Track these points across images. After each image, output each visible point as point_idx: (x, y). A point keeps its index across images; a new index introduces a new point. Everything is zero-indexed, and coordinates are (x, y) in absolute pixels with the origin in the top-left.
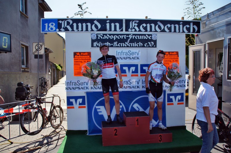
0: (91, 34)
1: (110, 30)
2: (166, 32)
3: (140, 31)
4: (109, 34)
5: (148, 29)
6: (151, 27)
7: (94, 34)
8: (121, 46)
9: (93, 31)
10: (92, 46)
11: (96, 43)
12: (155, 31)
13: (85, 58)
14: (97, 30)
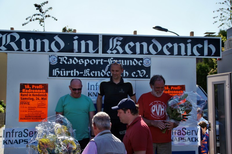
0: (50, 56)
1: (79, 51)
2: (165, 54)
3: (125, 53)
4: (77, 57)
5: (138, 50)
6: (142, 47)
7: (53, 57)
8: (96, 75)
9: (53, 51)
10: (51, 75)
11: (57, 70)
12: (147, 53)
13: (38, 94)
14: (58, 50)
